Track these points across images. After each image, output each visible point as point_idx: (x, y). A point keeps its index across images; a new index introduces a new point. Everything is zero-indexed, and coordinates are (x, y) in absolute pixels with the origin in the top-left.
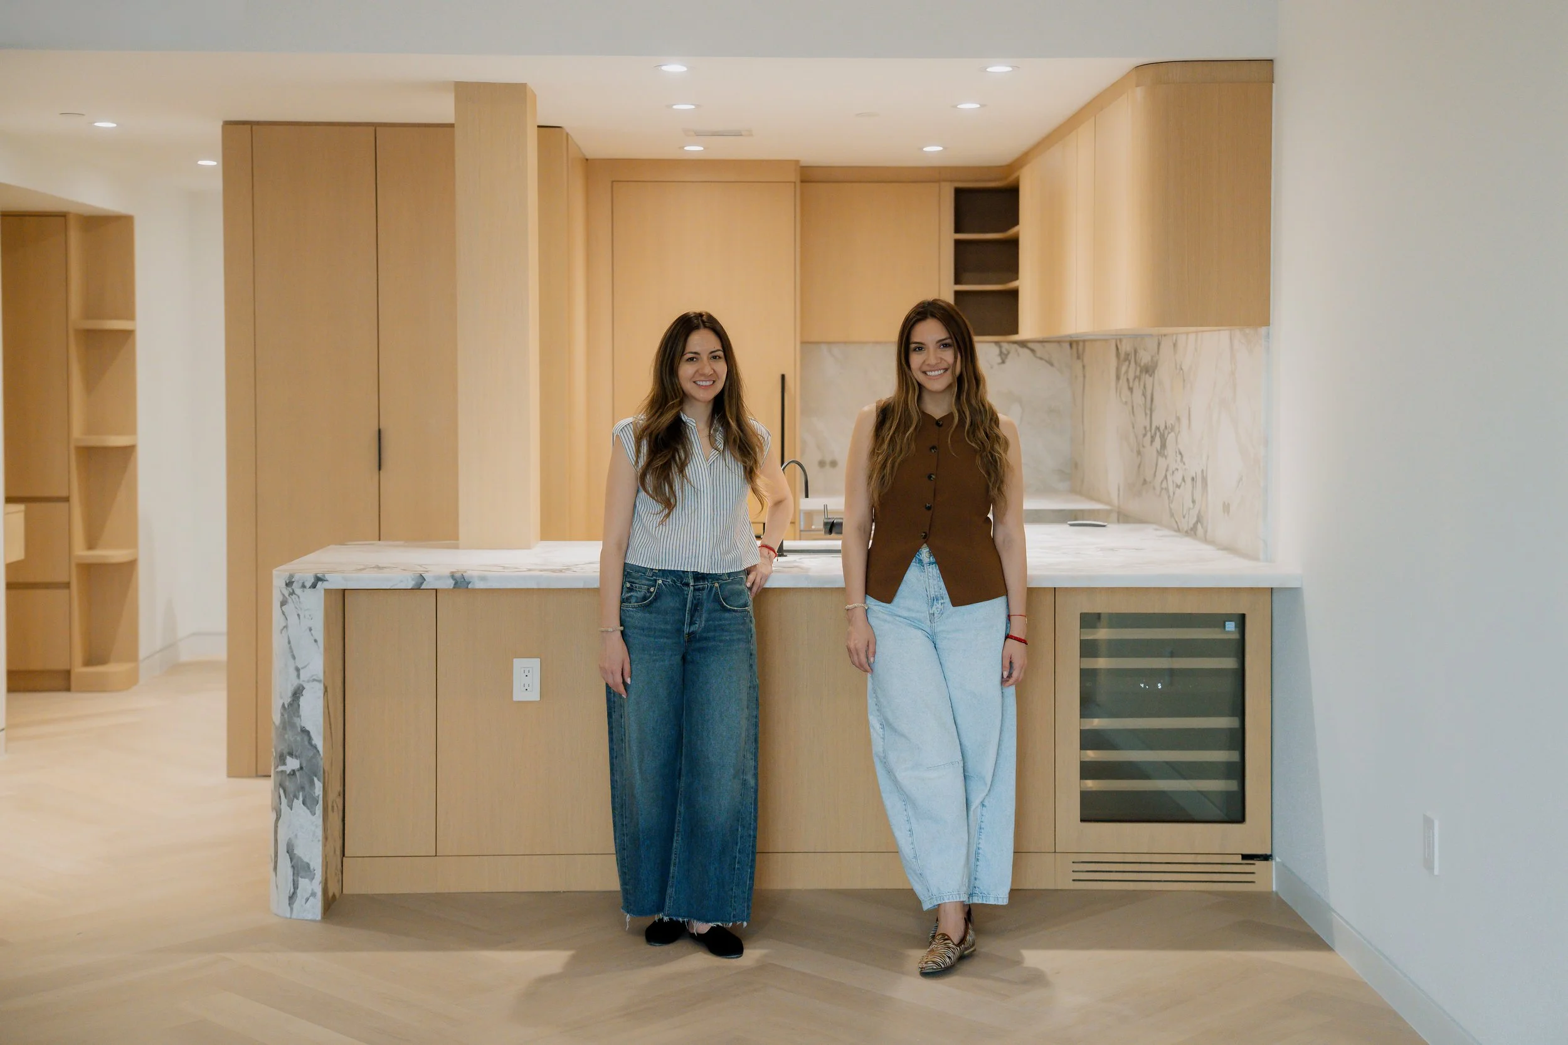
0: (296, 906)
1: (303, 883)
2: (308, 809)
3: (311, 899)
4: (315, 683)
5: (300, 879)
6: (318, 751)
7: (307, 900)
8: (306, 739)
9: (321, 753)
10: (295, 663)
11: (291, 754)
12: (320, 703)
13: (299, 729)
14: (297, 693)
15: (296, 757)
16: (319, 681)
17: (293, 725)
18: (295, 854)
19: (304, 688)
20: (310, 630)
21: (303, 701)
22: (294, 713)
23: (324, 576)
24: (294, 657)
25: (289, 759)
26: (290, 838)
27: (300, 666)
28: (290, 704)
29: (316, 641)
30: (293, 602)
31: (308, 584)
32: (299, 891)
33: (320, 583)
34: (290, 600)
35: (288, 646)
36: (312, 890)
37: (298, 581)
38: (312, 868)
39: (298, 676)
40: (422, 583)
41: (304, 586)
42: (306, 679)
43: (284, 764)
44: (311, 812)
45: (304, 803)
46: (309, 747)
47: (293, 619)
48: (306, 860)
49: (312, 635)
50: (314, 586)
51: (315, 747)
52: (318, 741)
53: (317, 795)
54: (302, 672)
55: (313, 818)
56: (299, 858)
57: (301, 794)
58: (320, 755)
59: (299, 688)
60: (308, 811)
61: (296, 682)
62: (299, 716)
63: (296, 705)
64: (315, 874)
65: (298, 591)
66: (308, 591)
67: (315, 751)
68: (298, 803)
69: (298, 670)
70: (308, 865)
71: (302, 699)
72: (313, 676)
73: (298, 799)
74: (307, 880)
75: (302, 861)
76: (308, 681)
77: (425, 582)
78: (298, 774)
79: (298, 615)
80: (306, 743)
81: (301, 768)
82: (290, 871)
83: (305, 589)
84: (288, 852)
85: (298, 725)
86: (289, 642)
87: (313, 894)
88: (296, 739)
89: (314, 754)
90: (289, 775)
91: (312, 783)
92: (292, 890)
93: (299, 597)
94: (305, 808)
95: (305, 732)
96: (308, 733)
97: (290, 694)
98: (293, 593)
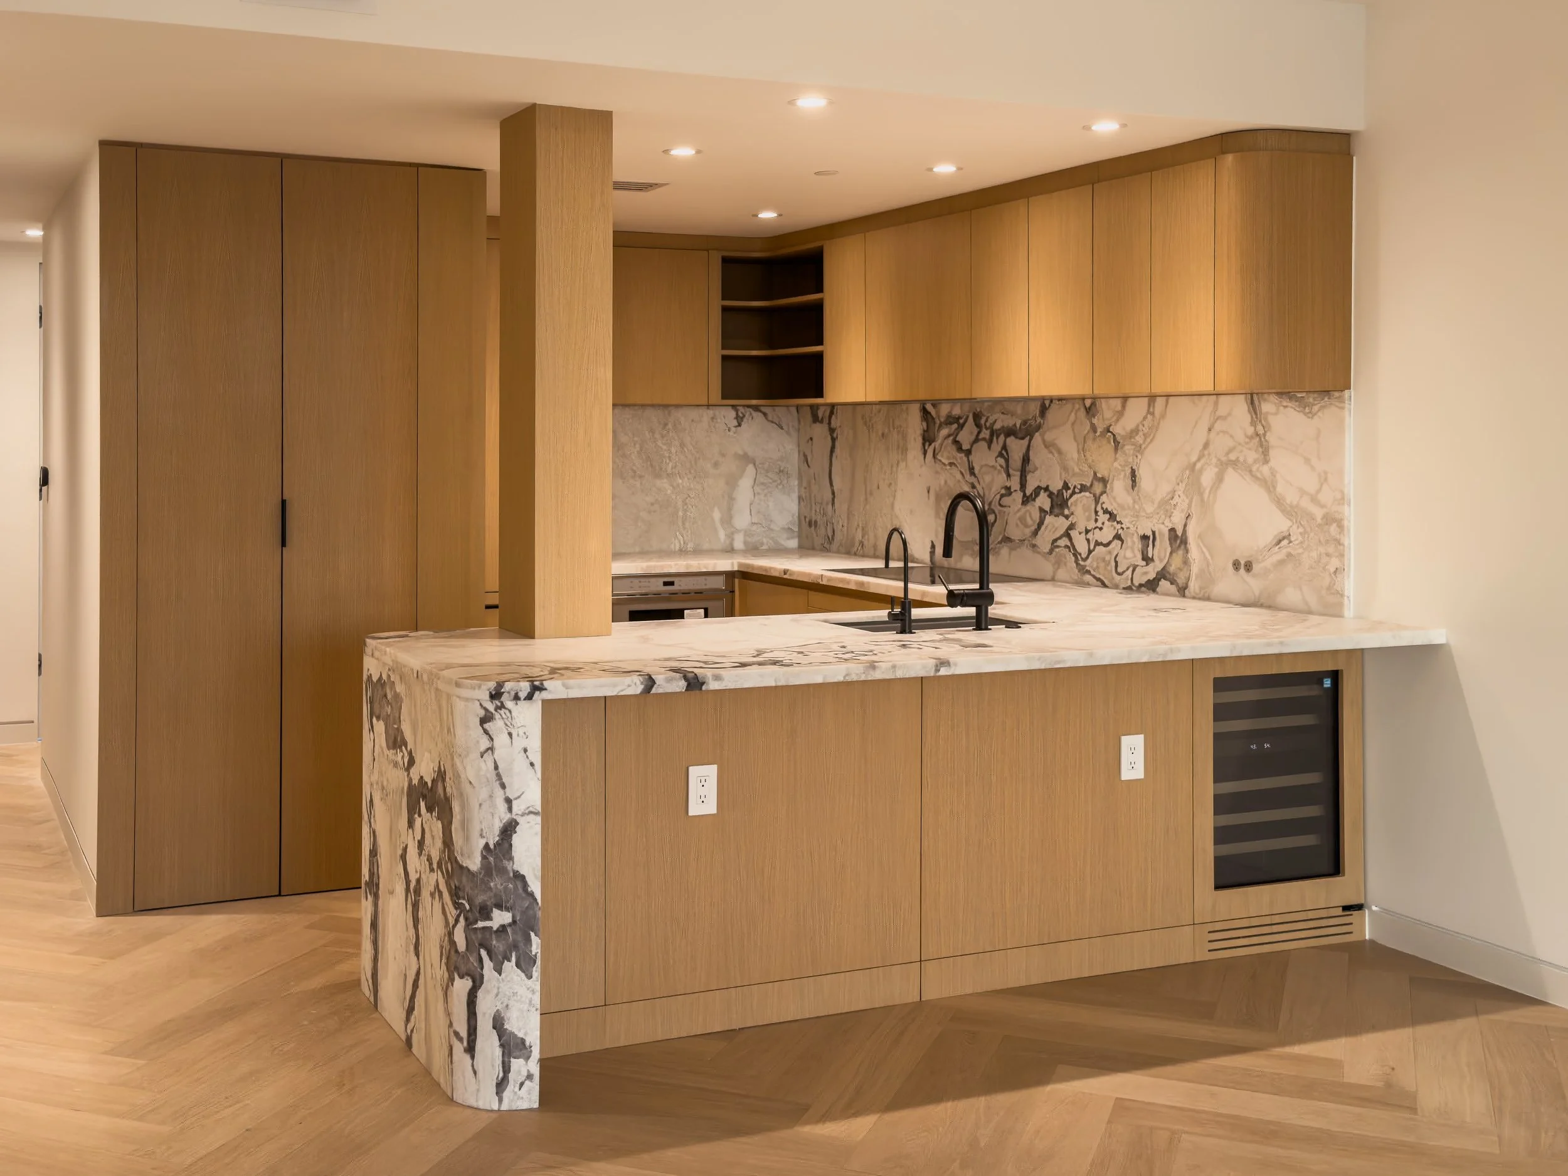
0: (507, 1094)
1: (517, 1064)
2: (523, 971)
3: (527, 1083)
4: (532, 816)
5: (512, 1060)
6: (536, 900)
7: (522, 1084)
8: (520, 885)
9: (539, 901)
10: (505, 793)
11: (499, 907)
12: (537, 841)
13: (511, 875)
14: (509, 829)
15: (507, 909)
16: (536, 814)
17: (503, 871)
18: (506, 1029)
19: (517, 824)
20: (525, 751)
21: (516, 839)
22: (504, 856)
23: (542, 684)
24: (503, 786)
25: (496, 913)
26: (498, 1011)
27: (511, 797)
28: (497, 845)
29: (532, 764)
30: (503, 718)
31: (522, 695)
32: (511, 1076)
33: (537, 693)
34: (497, 716)
35: (494, 773)
36: (528, 1071)
37: (509, 692)
38: (527, 1044)
39: (510, 809)
40: (652, 687)
41: (517, 698)
42: (520, 813)
43: (489, 918)
44: (526, 975)
45: (518, 965)
46: (524, 895)
47: (501, 739)
48: (520, 1035)
49: (527, 757)
50: (530, 697)
51: (532, 895)
52: (535, 887)
53: (533, 953)
54: (515, 804)
55: (529, 982)
56: (512, 1034)
57: (514, 955)
58: (538, 904)
59: (511, 823)
60: (523, 975)
61: (507, 817)
62: (511, 859)
63: (506, 845)
64: (531, 1051)
65: (509, 704)
66: (523, 704)
67: (532, 900)
68: (510, 966)
69: (509, 801)
70: (523, 1041)
71: (514, 837)
72: (528, 807)
73: (509, 960)
74: (521, 1061)
75: (515, 1036)
76: (523, 815)
77: (655, 686)
78: (509, 930)
79: (510, 734)
80: (521, 891)
81: (514, 922)
82: (498, 1052)
83: (519, 702)
84: (494, 1028)
85: (509, 868)
86: (496, 768)
87: (530, 1077)
88: (506, 888)
89: (531, 904)
90: (498, 931)
91: (528, 941)
92: (501, 1075)
93: (510, 712)
94: (519, 971)
95: (520, 878)
96: (523, 877)
97: (497, 832)
98: (502, 706)
